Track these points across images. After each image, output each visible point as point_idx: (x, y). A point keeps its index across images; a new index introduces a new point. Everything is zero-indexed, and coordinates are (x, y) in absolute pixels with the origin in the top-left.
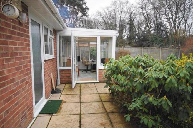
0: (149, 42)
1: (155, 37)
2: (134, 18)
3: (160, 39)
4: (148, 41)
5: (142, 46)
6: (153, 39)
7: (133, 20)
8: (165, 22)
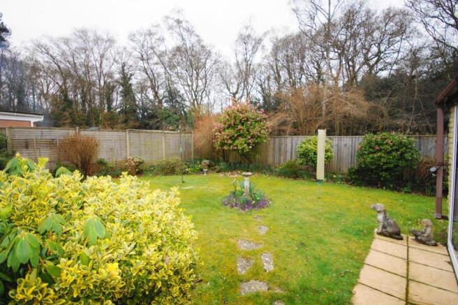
0: (159, 119)
1: (167, 112)
2: (131, 75)
3: (175, 115)
4: (157, 118)
5: (148, 127)
6: (165, 115)
7: (130, 79)
8: (182, 89)
